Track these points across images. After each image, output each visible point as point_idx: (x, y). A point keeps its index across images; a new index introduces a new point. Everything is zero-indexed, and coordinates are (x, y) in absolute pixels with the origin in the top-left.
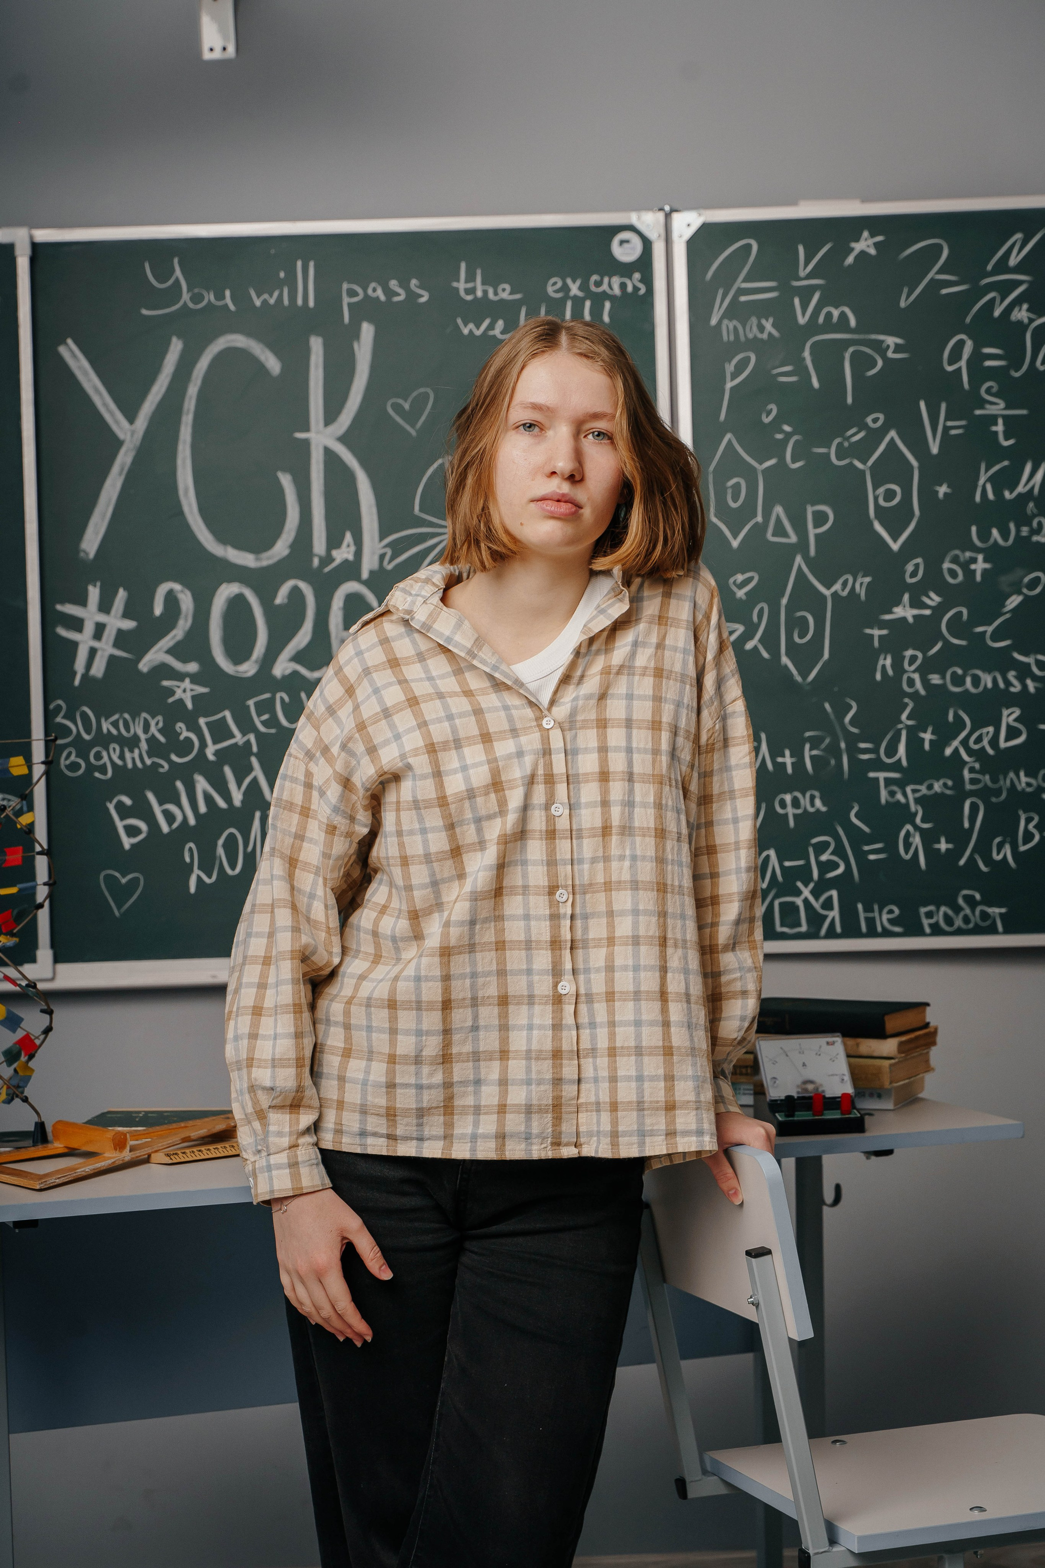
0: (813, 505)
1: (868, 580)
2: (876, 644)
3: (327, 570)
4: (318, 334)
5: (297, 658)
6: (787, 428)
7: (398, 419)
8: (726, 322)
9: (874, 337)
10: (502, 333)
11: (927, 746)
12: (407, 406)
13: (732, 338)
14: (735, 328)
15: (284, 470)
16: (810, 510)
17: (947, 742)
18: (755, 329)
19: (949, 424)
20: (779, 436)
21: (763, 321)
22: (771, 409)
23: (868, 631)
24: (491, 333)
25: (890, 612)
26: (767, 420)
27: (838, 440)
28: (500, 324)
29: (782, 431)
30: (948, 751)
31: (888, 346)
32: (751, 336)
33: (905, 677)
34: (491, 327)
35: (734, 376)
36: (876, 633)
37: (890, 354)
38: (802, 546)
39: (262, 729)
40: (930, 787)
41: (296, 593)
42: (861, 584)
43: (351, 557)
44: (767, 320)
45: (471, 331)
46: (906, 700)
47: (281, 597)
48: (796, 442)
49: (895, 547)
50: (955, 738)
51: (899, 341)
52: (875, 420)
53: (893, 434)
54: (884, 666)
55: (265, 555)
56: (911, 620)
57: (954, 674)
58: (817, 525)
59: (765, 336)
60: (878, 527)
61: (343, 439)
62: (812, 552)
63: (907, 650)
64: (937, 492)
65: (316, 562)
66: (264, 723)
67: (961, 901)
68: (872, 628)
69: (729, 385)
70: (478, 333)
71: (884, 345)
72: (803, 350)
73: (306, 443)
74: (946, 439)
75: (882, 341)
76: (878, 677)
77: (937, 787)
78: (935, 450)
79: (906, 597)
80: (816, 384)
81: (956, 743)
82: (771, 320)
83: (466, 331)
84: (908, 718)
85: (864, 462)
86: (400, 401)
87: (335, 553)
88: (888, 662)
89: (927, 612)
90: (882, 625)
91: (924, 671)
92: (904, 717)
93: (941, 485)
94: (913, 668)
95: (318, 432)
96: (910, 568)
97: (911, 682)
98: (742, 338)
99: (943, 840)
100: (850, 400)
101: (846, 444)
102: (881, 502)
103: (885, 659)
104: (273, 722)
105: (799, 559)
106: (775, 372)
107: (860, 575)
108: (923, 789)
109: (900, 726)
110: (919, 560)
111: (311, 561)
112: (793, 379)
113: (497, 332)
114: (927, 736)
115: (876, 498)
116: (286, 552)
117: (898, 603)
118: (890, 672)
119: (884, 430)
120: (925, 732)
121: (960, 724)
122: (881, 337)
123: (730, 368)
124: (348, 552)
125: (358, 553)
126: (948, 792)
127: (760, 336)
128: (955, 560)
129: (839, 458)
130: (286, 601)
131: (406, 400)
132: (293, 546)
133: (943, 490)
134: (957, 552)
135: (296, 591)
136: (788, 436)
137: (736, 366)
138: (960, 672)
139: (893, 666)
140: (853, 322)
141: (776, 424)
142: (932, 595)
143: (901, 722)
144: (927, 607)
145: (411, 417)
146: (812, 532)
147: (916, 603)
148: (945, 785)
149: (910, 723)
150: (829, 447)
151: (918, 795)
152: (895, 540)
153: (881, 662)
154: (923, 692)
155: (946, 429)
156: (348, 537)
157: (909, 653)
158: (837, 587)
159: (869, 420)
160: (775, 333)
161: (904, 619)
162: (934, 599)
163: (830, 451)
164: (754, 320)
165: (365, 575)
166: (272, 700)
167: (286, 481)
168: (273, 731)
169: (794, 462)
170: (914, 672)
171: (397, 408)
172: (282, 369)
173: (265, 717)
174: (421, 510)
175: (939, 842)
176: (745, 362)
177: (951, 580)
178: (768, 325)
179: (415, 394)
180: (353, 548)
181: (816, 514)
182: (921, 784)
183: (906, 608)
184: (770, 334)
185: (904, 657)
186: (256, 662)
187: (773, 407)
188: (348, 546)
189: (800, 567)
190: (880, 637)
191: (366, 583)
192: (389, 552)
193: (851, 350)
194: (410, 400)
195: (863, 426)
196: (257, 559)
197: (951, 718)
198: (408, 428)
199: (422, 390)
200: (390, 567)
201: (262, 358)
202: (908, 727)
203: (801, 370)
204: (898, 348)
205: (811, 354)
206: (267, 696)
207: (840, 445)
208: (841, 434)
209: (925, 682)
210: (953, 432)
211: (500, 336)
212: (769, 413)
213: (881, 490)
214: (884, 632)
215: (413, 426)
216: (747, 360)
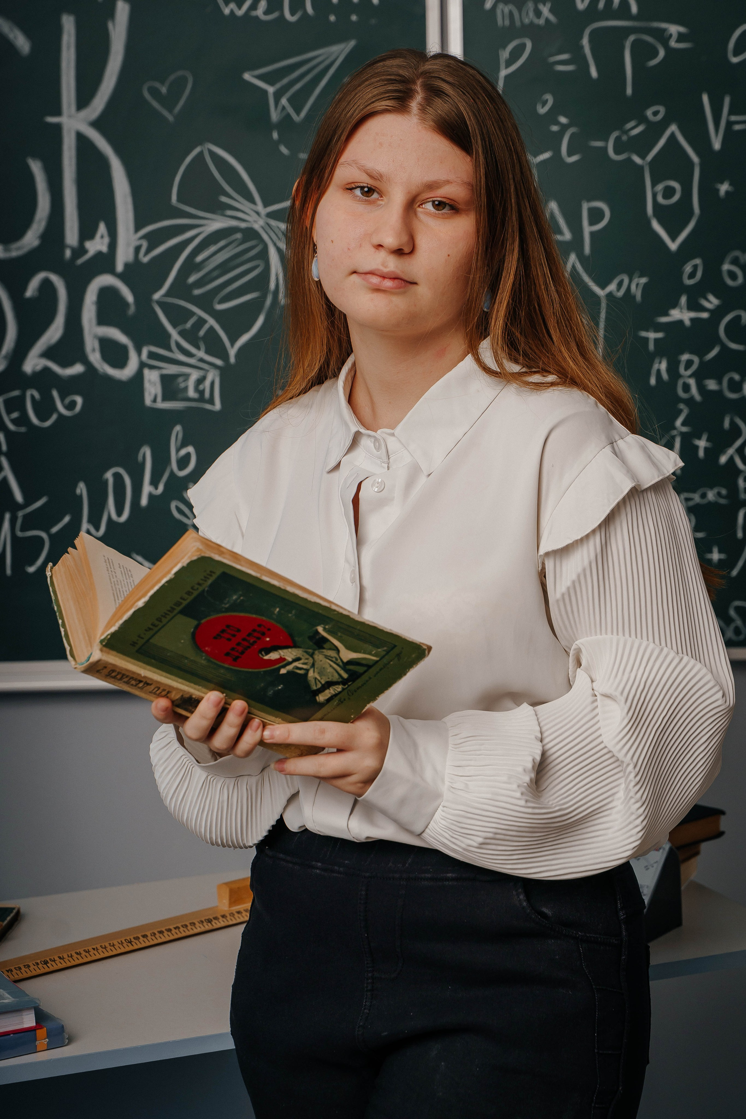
0: (589, 200)
1: (644, 280)
2: (651, 347)
3: (80, 261)
4: (70, 12)
5: (48, 354)
6: (563, 120)
7: (155, 104)
8: (501, 6)
9: (656, 24)
10: (266, 13)
11: (701, 454)
12: (164, 90)
13: (507, 23)
14: (511, 14)
15: (34, 156)
16: (585, 206)
17: (722, 451)
18: (531, 14)
19: (733, 118)
20: (555, 128)
21: (541, 7)
22: (547, 101)
23: (643, 334)
24: (254, 13)
25: (667, 314)
26: (542, 110)
27: (615, 135)
28: (263, 5)
29: (558, 123)
30: (723, 459)
31: (671, 35)
32: (527, 21)
33: (680, 383)
34: (254, 7)
35: (509, 63)
36: (652, 335)
37: (673, 44)
38: (577, 243)
39: (11, 427)
40: (704, 496)
41: (47, 286)
42: (637, 285)
43: (104, 249)
44: (544, 5)
45: (232, 12)
46: (682, 406)
47: (31, 290)
48: (572, 135)
49: (673, 246)
50: (730, 445)
51: (682, 29)
52: (655, 114)
53: (673, 128)
54: (659, 371)
55: (14, 246)
56: (687, 323)
57: (731, 380)
58: (591, 223)
59: (541, 22)
60: (656, 226)
61: (96, 124)
62: (587, 250)
63: (682, 353)
64: (718, 190)
65: (68, 253)
66: (14, 421)
67: (732, 613)
68: (647, 330)
69: (503, 73)
70: (240, 13)
71: (666, 34)
72: (581, 38)
73: (58, 128)
74: (730, 135)
75: (664, 30)
76: (653, 381)
77: (711, 496)
78: (717, 145)
79: (683, 300)
80: (594, 73)
81: (731, 451)
82: (549, 5)
83: (227, 11)
84: (683, 424)
85: (643, 157)
86: (157, 85)
87: (88, 245)
88: (664, 366)
89: (705, 315)
90: (658, 328)
91: (700, 376)
92: (678, 423)
93: (722, 183)
94: (689, 372)
95: (70, 116)
96: (688, 269)
97: (686, 388)
98: (518, 23)
99: (715, 550)
100: (629, 91)
101: (624, 138)
102: (660, 199)
103: (660, 363)
104: (23, 420)
105: (573, 258)
106: (552, 59)
107: (636, 274)
108: (696, 498)
109: (674, 432)
110: (698, 261)
111: (63, 253)
112: (570, 68)
113: (260, 12)
114: (702, 444)
115: (654, 196)
116: (36, 243)
117: (675, 305)
118: (665, 376)
119: (663, 125)
120: (700, 438)
121: (736, 432)
122: (664, 25)
123: (505, 54)
124: (102, 244)
125: (113, 245)
126: (722, 501)
127: (536, 21)
128: (735, 262)
129: (617, 152)
130: (36, 294)
131: (163, 83)
132: (44, 237)
133: (724, 188)
134: (737, 253)
135: (47, 284)
136: (564, 128)
137: (511, 53)
138: (737, 377)
139: (669, 370)
140: (634, 9)
141: (551, 116)
142: (711, 297)
143: (674, 428)
144: (704, 309)
145: (169, 102)
146: (587, 229)
147: (694, 306)
148: (719, 494)
149: (684, 429)
150: (606, 140)
151: (691, 503)
152: (673, 239)
153: (656, 366)
154: (698, 398)
155: (729, 124)
156: (102, 228)
157: (685, 357)
158: (612, 287)
159: (649, 113)
160: (552, 18)
161: (681, 322)
162: (712, 302)
163: (607, 144)
164: (530, 5)
165: (120, 267)
166: (22, 398)
167: (36, 167)
168: (23, 429)
169: (570, 154)
170: (690, 376)
171: (155, 92)
172: (33, 49)
173: (15, 415)
174: (179, 200)
175: (711, 552)
176: (520, 49)
177: (729, 282)
178: (545, 10)
179: (172, 77)
180: (107, 240)
181: (591, 210)
182: (694, 491)
183: (683, 310)
184: (547, 20)
185: (679, 362)
186: (5, 357)
187: (550, 98)
188: (102, 237)
189: (574, 267)
190: (656, 340)
191: (120, 276)
192: (145, 244)
193: (632, 38)
194: (167, 83)
195: (642, 119)
196: (6, 250)
197: (727, 424)
198: (165, 113)
199: (180, 73)
200: (146, 260)
201: (11, 36)
202: (683, 435)
203: (579, 58)
204: (681, 38)
205: (591, 41)
206: (16, 393)
207: (618, 139)
208: (619, 126)
209: (701, 388)
210: (737, 127)
211: (263, 18)
212: (544, 103)
213: (660, 187)
214: (660, 335)
215: (170, 111)
216: (523, 46)
